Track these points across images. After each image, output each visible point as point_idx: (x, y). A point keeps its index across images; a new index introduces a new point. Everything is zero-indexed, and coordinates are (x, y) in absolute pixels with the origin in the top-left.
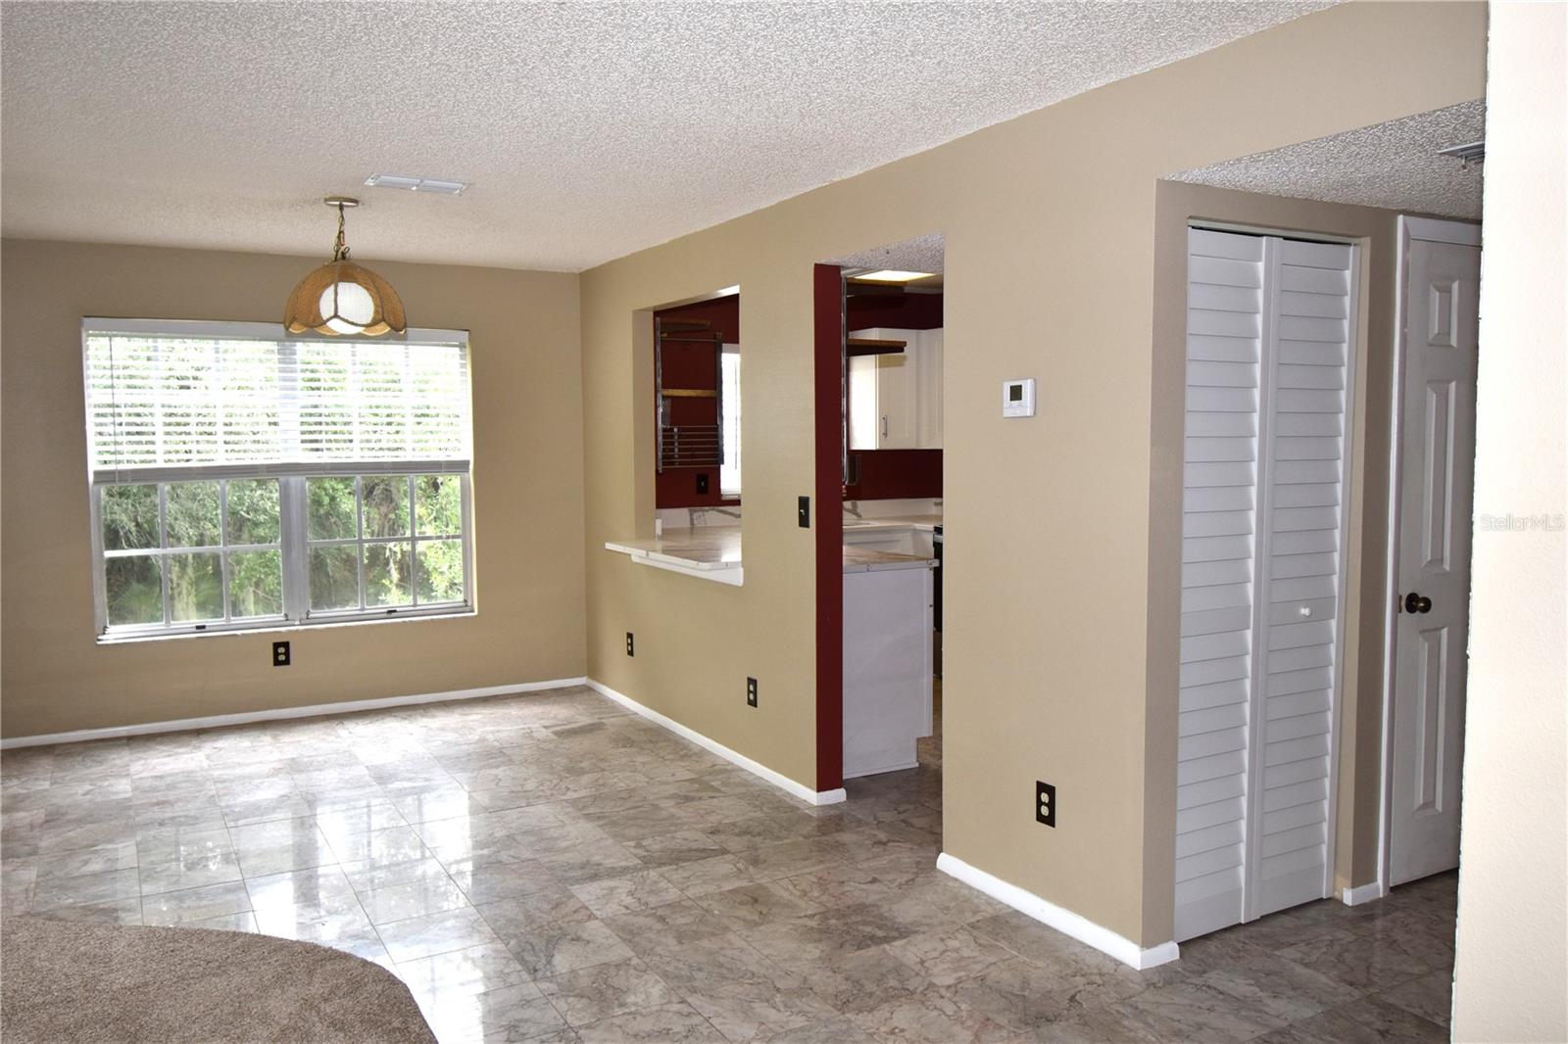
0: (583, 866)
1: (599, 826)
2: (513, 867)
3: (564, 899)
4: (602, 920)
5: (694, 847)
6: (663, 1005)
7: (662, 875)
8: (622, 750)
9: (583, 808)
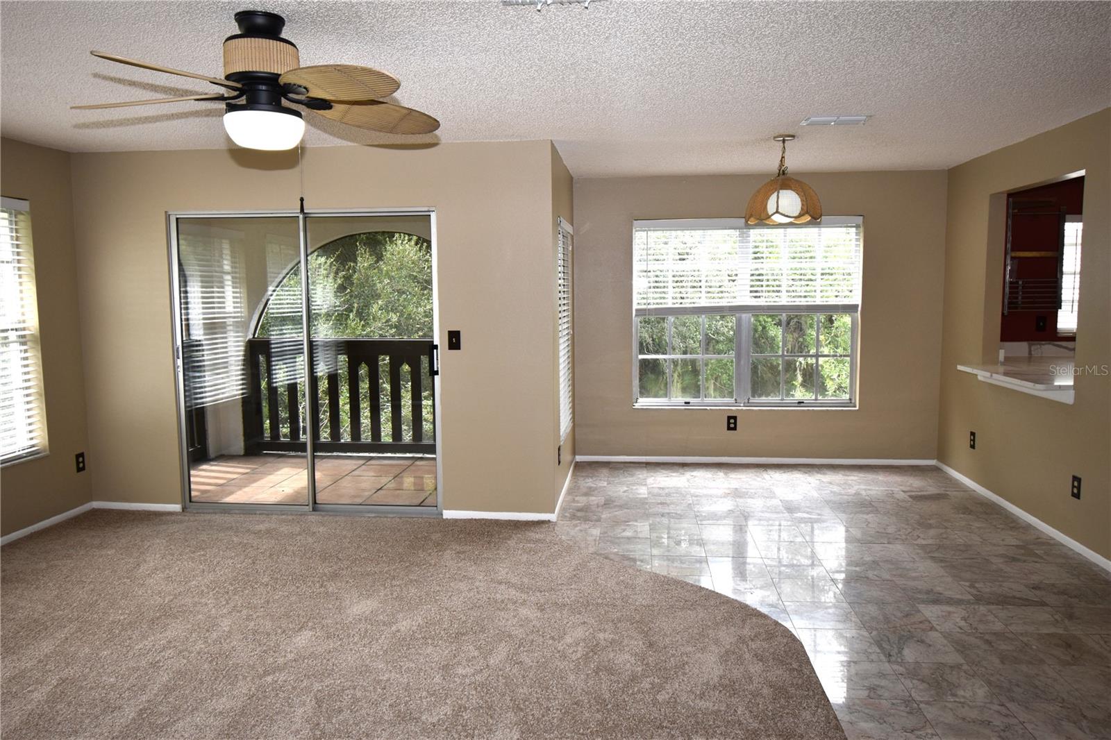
0: (928, 592)
1: (942, 567)
2: (877, 583)
3: (913, 612)
4: (941, 633)
5: (1018, 596)
6: (986, 703)
7: (990, 611)
8: (962, 516)
9: (929, 552)
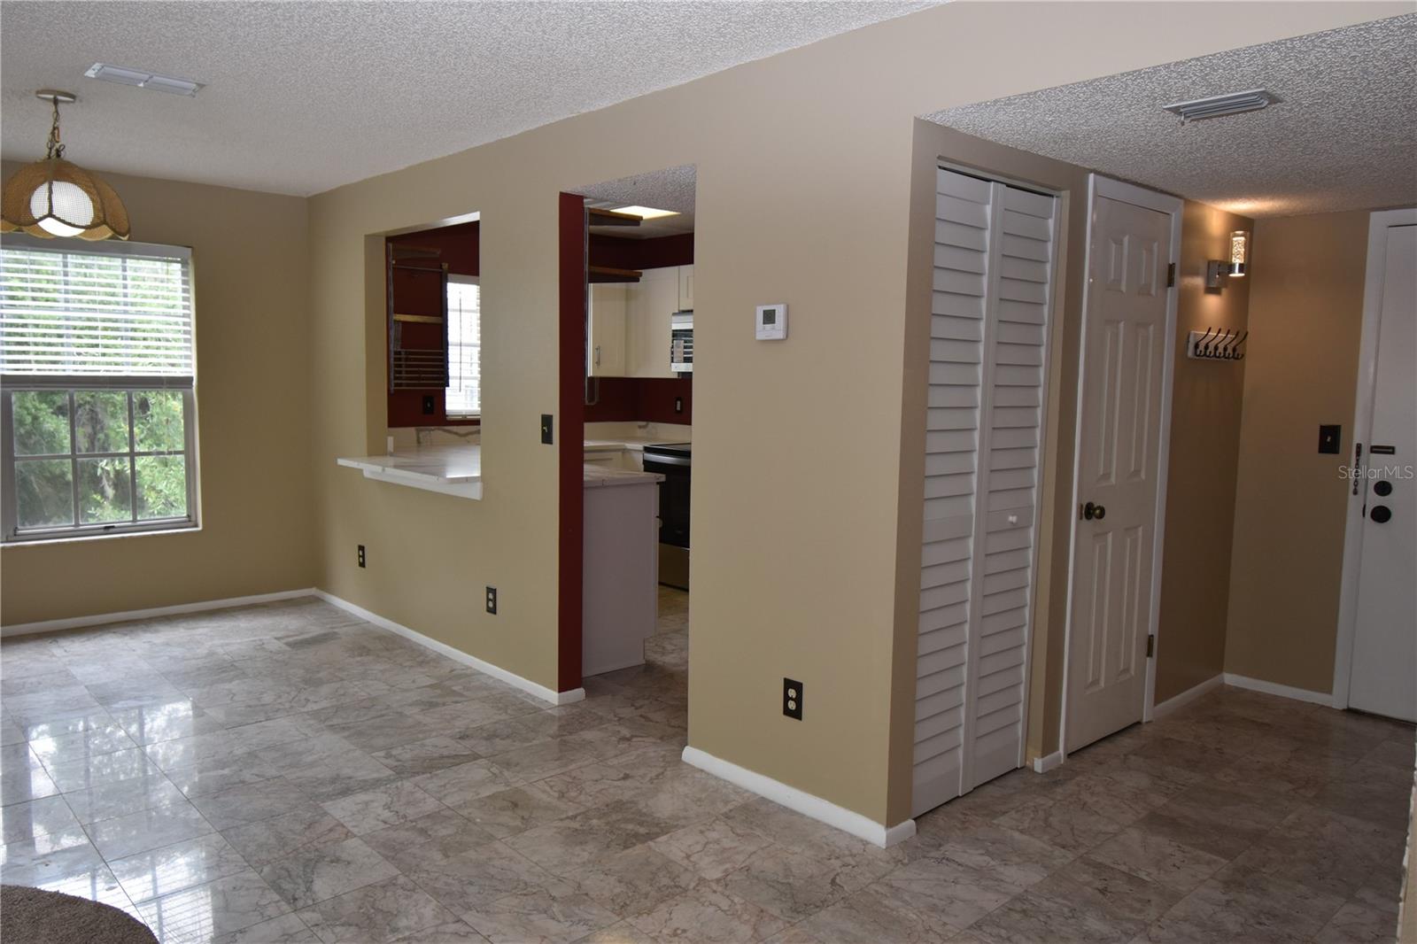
0: (334, 780)
1: (345, 738)
2: (258, 786)
3: (317, 817)
5: (446, 753)
6: (437, 926)
7: (416, 785)
8: (359, 659)
9: (325, 720)
